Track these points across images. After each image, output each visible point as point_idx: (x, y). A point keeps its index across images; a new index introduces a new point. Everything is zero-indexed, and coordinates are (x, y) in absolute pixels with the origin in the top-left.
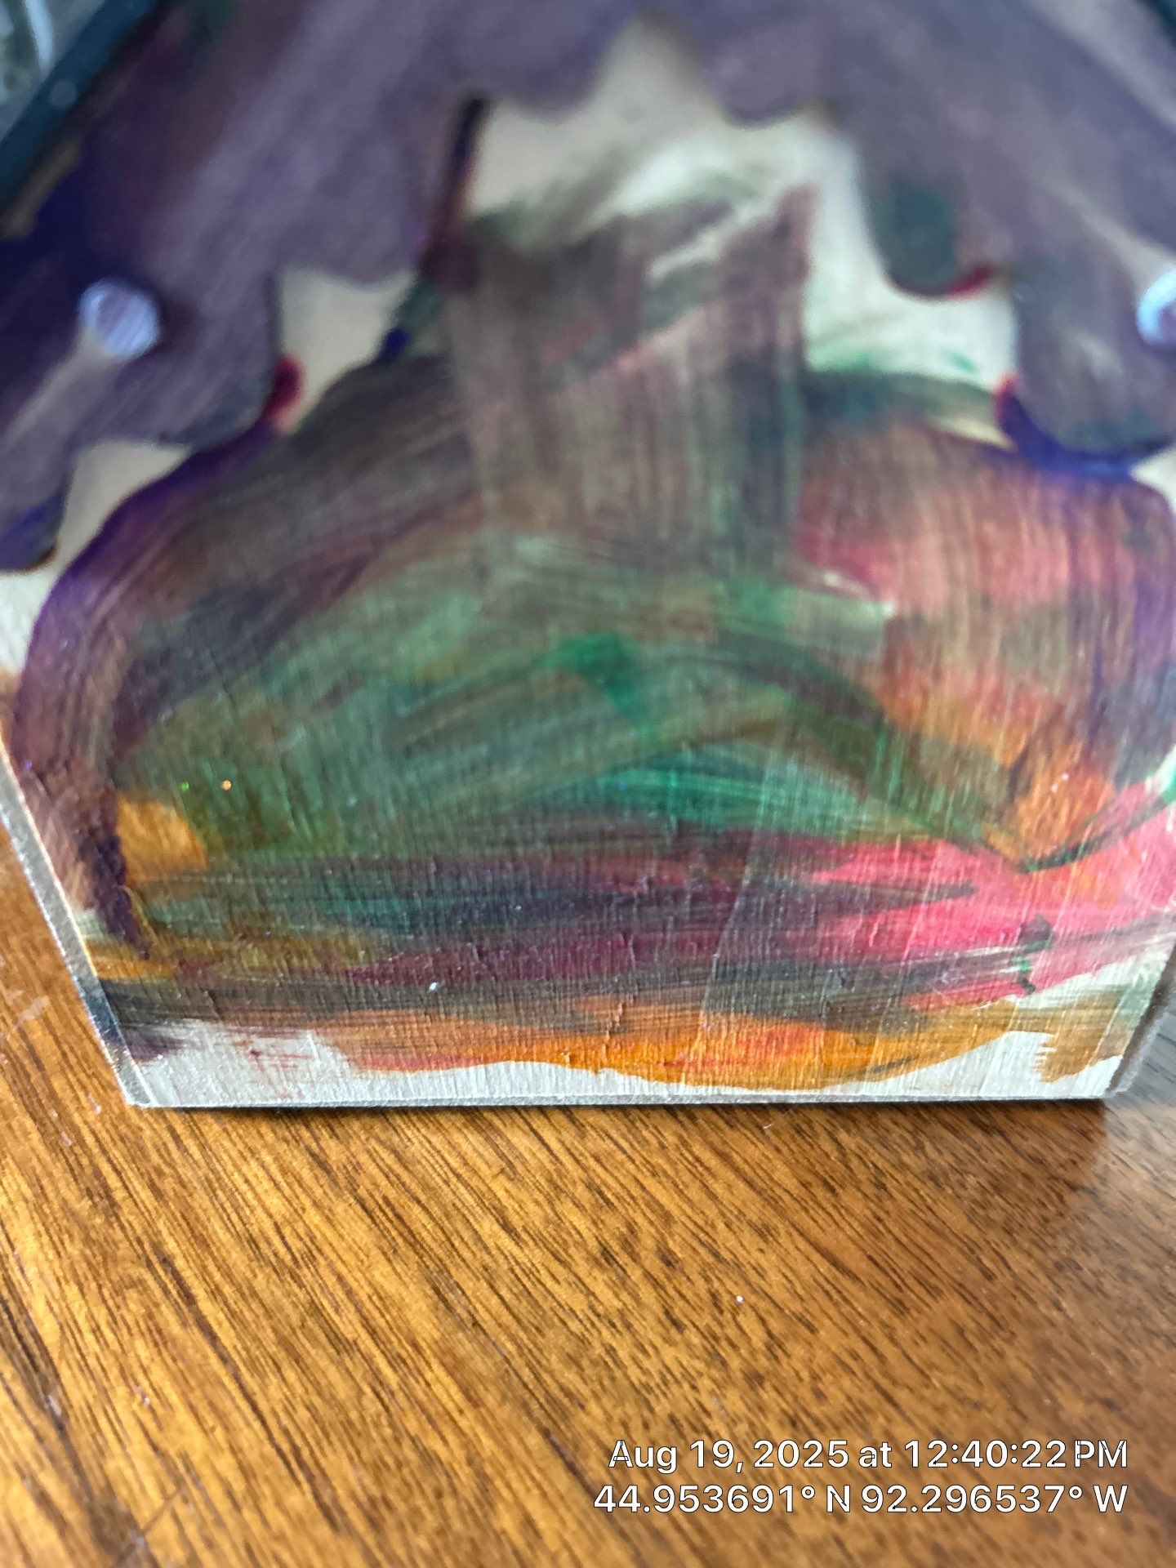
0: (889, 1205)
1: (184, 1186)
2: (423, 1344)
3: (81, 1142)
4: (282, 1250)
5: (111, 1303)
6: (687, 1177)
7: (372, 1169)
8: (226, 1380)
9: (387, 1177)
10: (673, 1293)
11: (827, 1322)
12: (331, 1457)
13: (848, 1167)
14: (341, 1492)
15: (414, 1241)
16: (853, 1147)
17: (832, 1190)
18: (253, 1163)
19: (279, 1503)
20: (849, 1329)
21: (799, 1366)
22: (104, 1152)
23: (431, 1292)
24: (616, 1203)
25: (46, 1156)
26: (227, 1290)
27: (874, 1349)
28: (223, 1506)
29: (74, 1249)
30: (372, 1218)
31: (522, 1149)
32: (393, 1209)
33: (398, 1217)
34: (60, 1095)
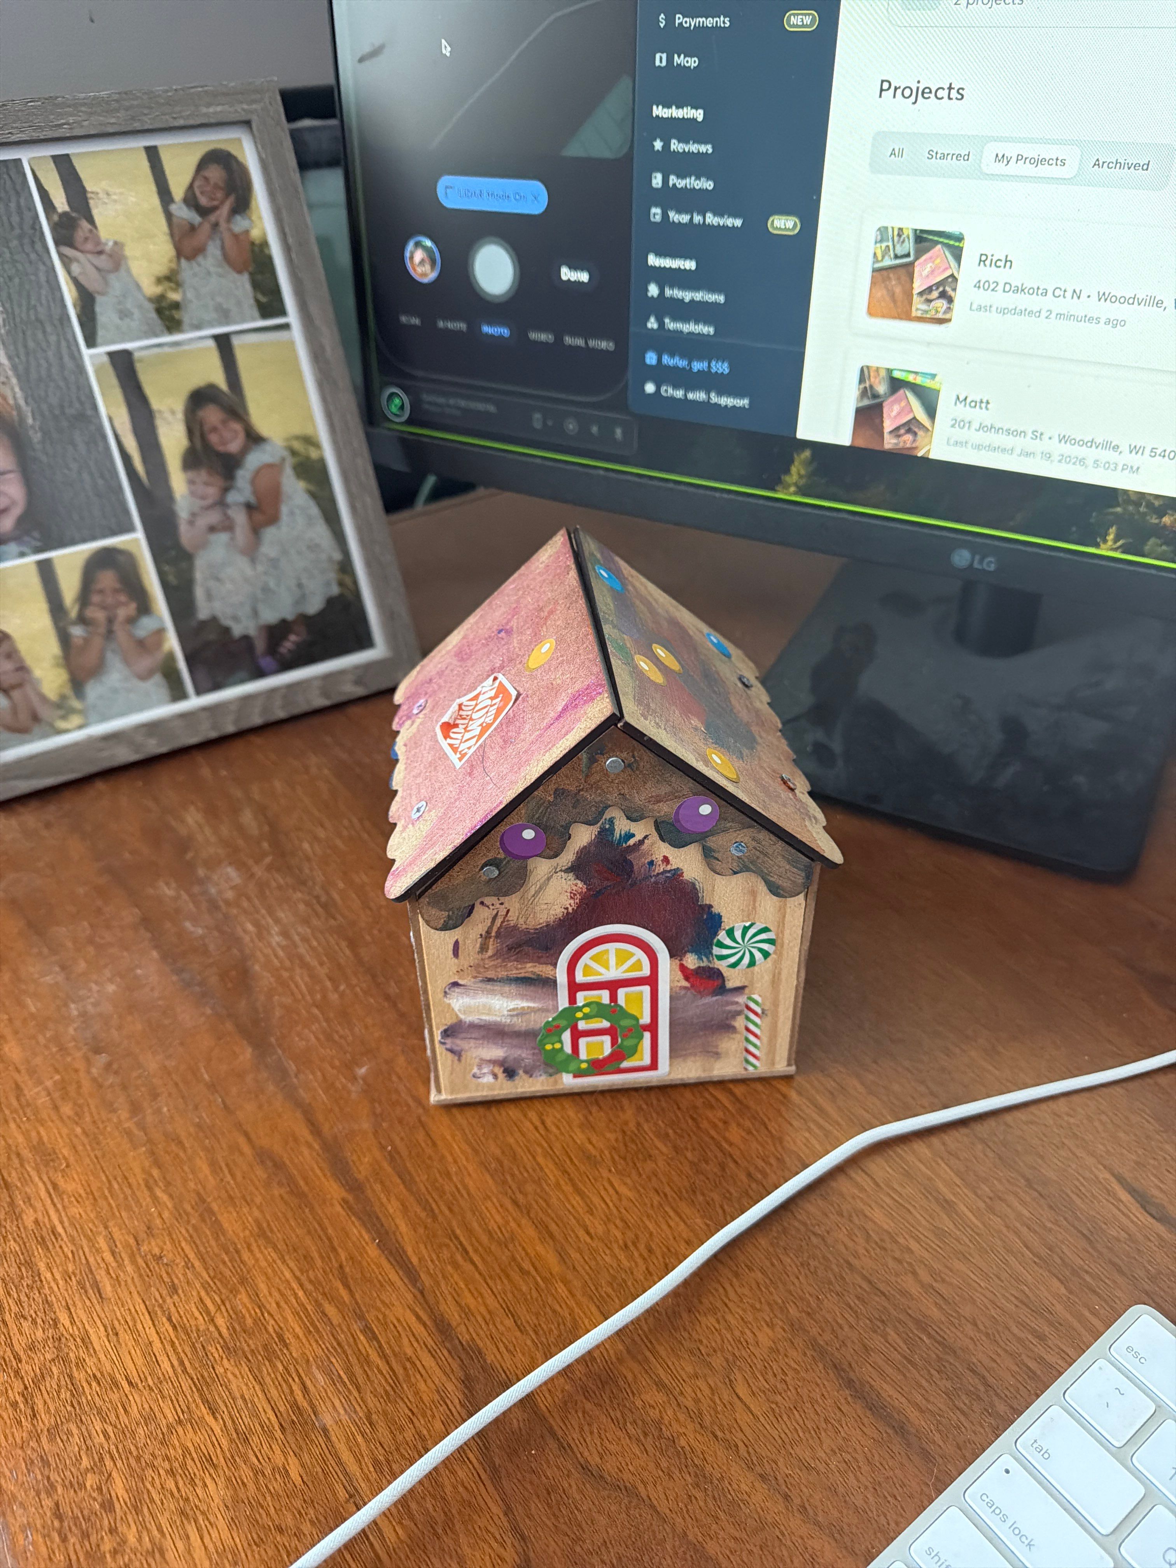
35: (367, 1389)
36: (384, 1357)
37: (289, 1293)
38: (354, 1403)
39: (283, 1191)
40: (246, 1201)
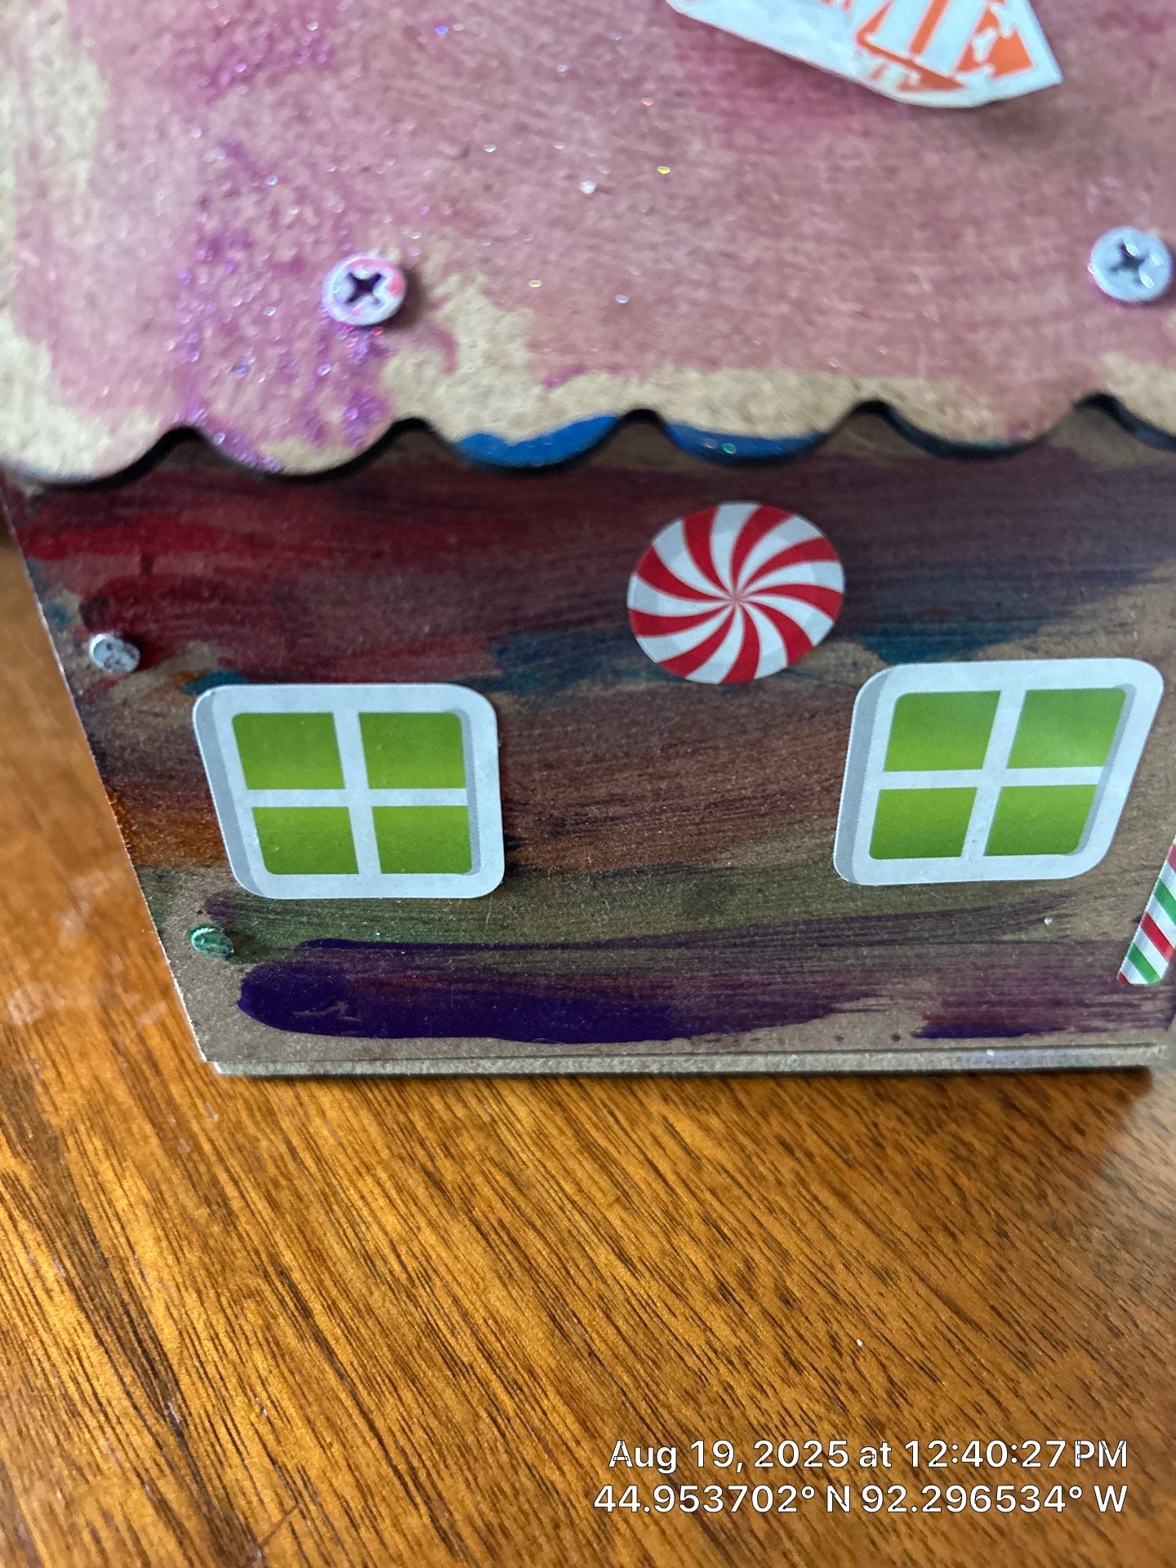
0: (1012, 1255)
1: (301, 1200)
2: (539, 1371)
3: (198, 1148)
4: (397, 1267)
5: (229, 1311)
6: (805, 1216)
7: (487, 1191)
8: (343, 1396)
9: (502, 1200)
10: (791, 1332)
11: (949, 1371)
12: (448, 1481)
13: (968, 1212)
14: (457, 1516)
15: (531, 1269)
16: (973, 1191)
17: (953, 1235)
18: (368, 1179)
19: (396, 1524)
20: (972, 1381)
21: (921, 1417)
22: (221, 1160)
23: (546, 1319)
24: (733, 1238)
25: (165, 1162)
26: (344, 1305)
27: (999, 1403)
28: (341, 1523)
29: (192, 1256)
30: (487, 1241)
31: (637, 1178)
32: (508, 1233)
33: (514, 1241)
34: (178, 1100)
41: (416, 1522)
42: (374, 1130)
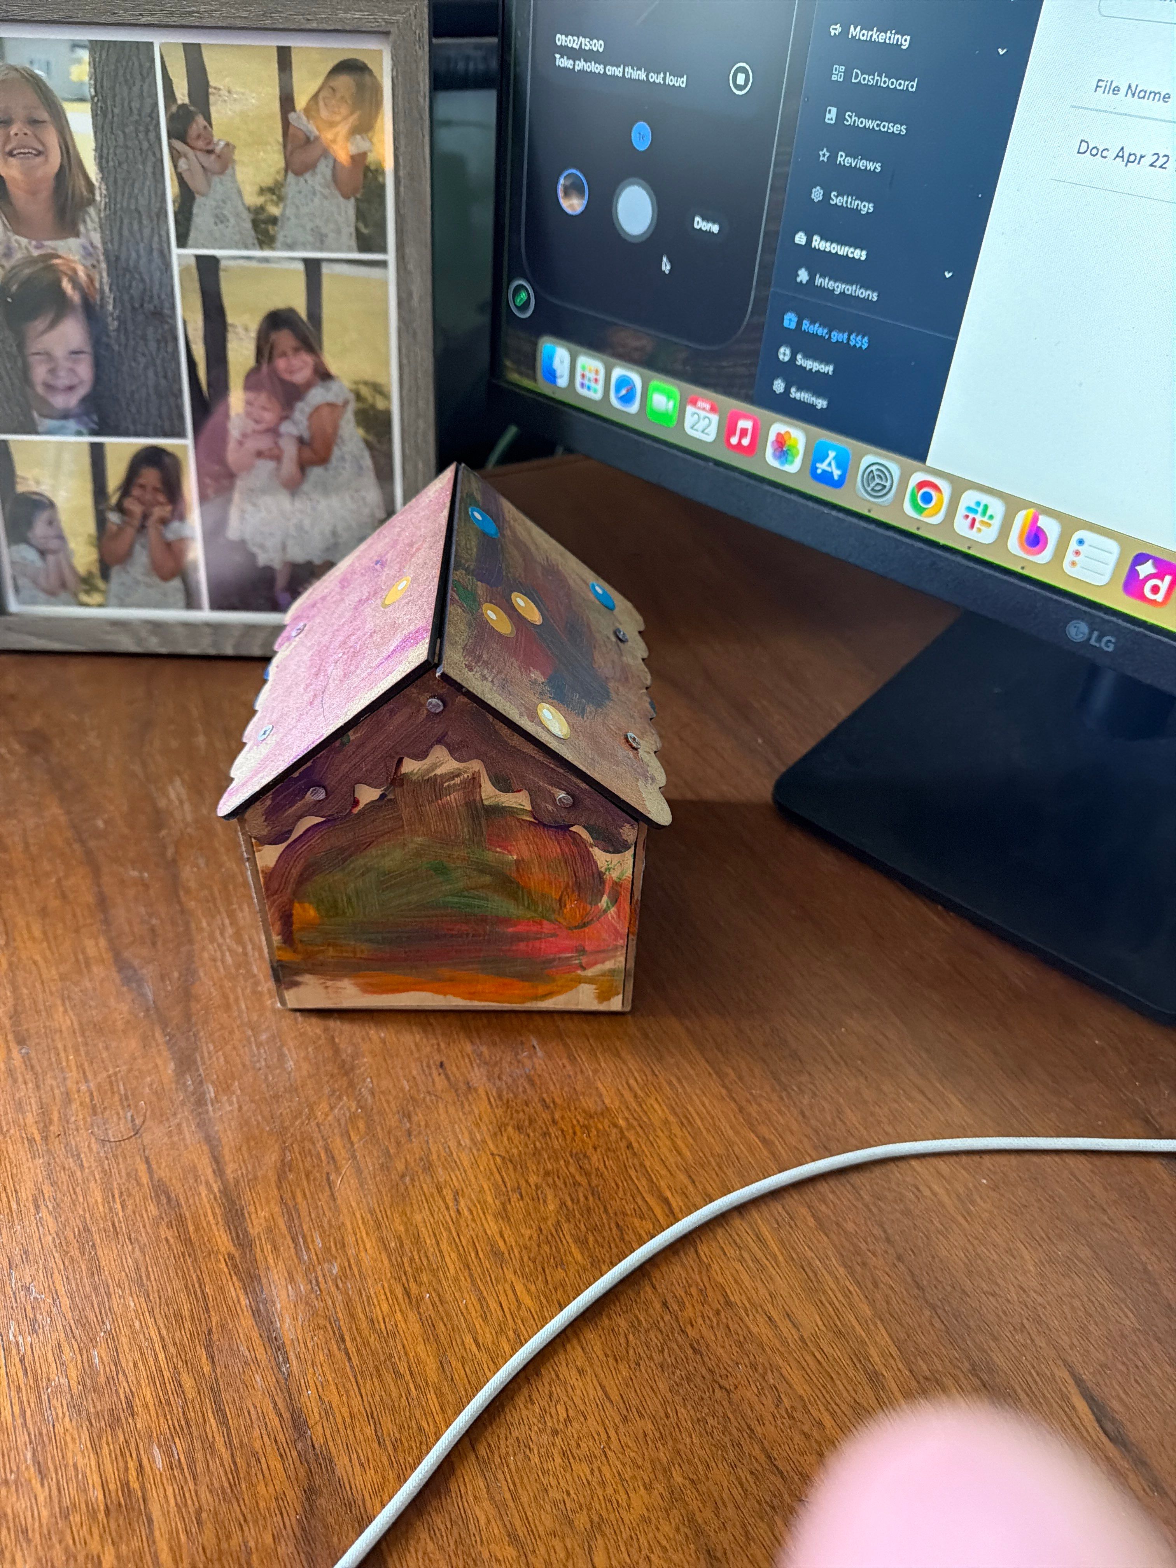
2: (430, 1383)
4: (383, 1328)
7: (427, 1300)
9: (433, 1306)
11: (593, 1417)
12: (385, 1419)
13: (627, 1352)
14: (385, 1432)
15: (437, 1338)
19: (361, 1431)
20: (600, 1422)
23: (438, 1362)
26: (358, 1339)
27: (607, 1433)
28: (341, 1426)
30: (422, 1323)
31: (492, 1307)
32: (432, 1321)
33: (433, 1325)
35: (204, 1479)
36: (230, 1445)
37: (149, 1354)
38: (187, 1495)
39: (169, 1234)
40: (130, 1239)
41: (369, 1431)
42: (386, 1262)
